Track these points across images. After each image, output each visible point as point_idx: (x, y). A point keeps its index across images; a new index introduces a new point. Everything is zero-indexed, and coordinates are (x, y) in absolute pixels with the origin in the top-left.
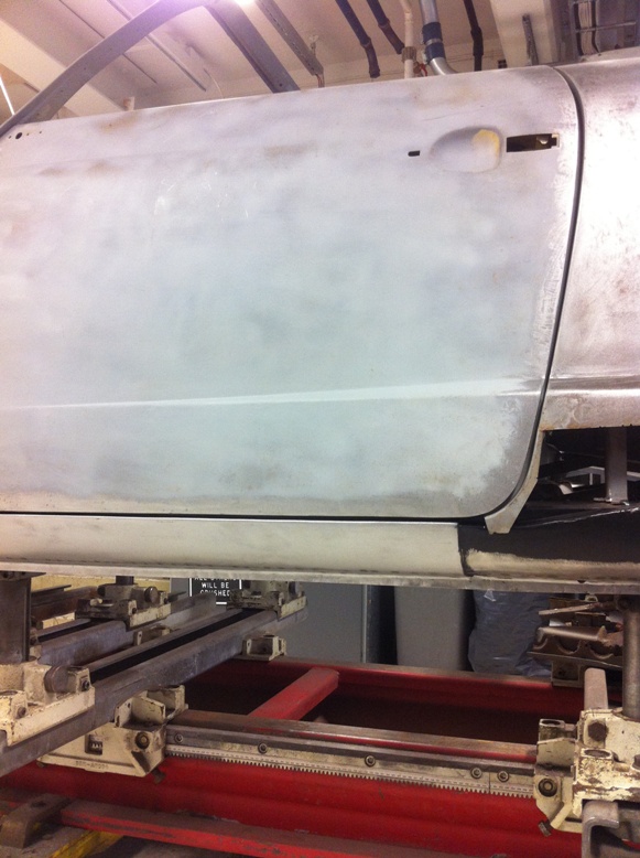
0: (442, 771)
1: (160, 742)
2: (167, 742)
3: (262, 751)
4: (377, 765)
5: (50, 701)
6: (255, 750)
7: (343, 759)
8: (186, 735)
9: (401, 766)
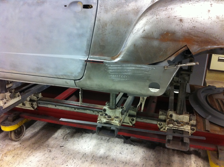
0: (88, 111)
1: (36, 104)
2: (38, 104)
3: (56, 106)
4: (76, 109)
5: (11, 100)
6: (54, 106)
7: (70, 108)
8: (41, 103)
9: (80, 110)
